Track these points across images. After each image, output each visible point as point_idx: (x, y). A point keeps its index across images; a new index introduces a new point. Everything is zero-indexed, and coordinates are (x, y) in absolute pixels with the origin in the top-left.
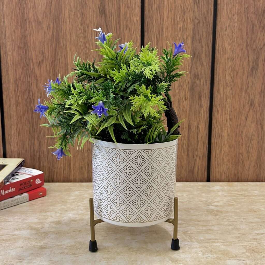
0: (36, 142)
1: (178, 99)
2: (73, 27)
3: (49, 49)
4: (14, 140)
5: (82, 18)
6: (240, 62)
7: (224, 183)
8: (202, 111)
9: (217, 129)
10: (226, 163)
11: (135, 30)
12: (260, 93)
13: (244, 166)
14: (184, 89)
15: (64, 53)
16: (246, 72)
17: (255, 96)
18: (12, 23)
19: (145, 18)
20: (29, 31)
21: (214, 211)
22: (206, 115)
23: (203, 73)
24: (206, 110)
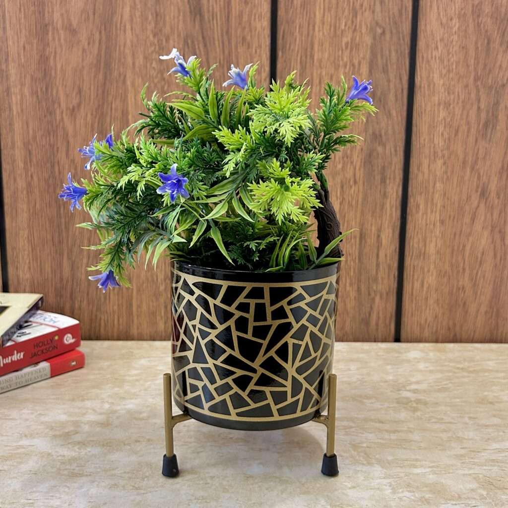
0: (66, 264)
1: (342, 182)
2: (138, 40)
3: (92, 82)
4: (23, 258)
5: (156, 23)
6: (463, 110)
7: (427, 345)
8: (388, 205)
9: (416, 240)
10: (432, 308)
11: (260, 46)
12: (500, 172)
13: (467, 312)
14: (352, 163)
15: (120, 92)
16: (472, 130)
17: (490, 176)
18: (20, 32)
19: (279, 23)
20: (54, 47)
21: (411, 401)
22: (394, 213)
23: (390, 132)
24: (395, 203)
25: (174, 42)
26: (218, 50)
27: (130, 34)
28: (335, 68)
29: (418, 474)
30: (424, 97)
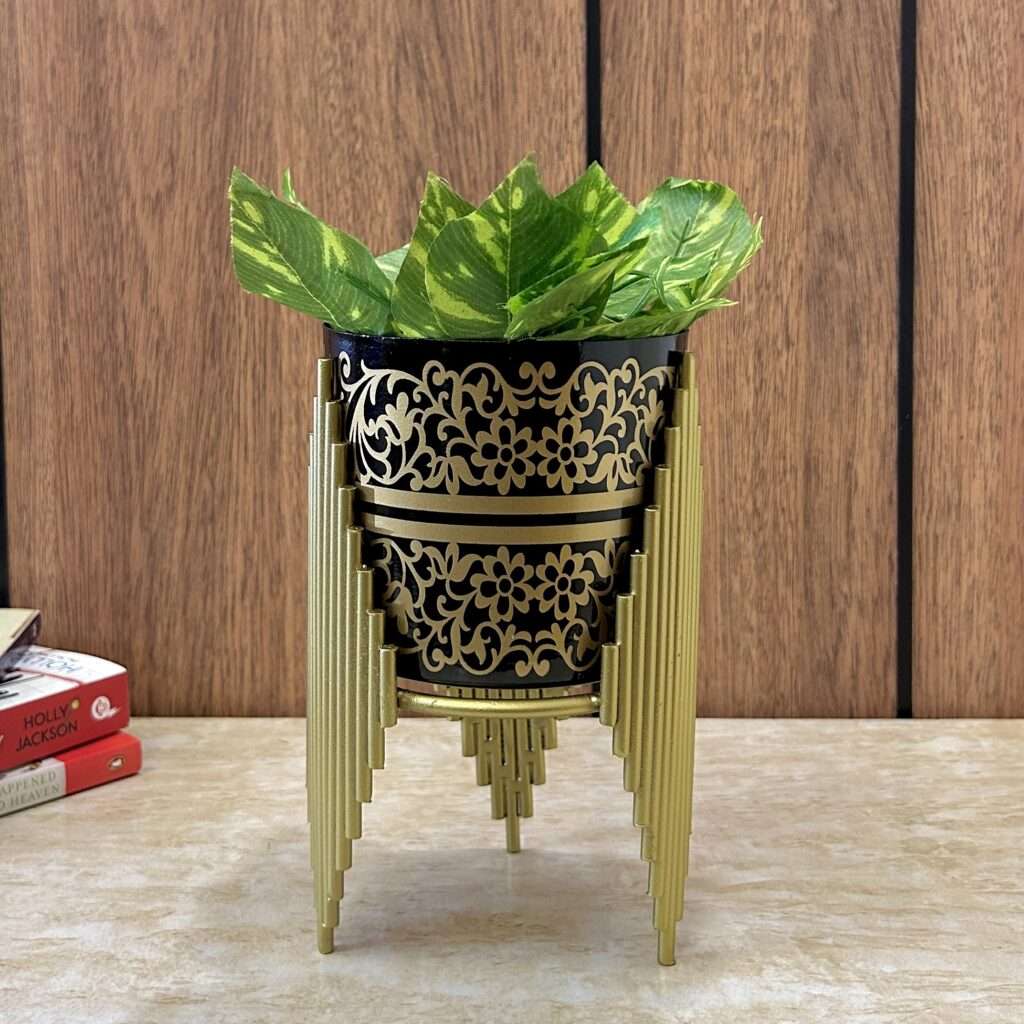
0: (137, 538)
1: (756, 343)
2: (297, 47)
3: (199, 139)
4: (42, 529)
5: (336, 12)
8: (867, 396)
9: (936, 475)
10: (983, 633)
11: (563, 51)
14: (779, 298)
20: (117, 65)
21: (938, 847)
22: (882, 415)
23: (864, 227)
24: (883, 388)
25: (376, 47)
27: (281, 34)
28: (732, 92)
29: (955, 1005)
30: (939, 149)
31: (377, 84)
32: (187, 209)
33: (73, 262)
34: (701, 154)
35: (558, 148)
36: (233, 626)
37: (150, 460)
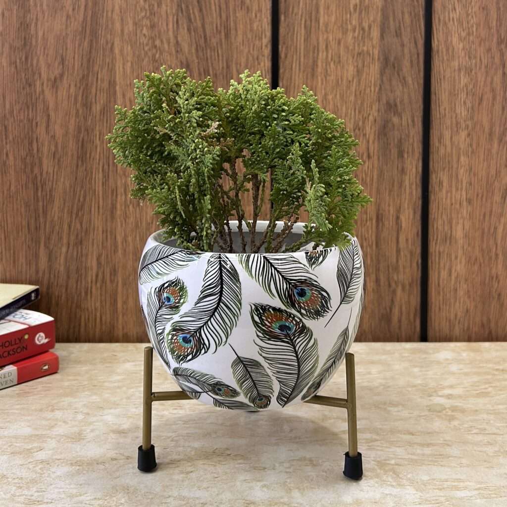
2: (127, 5)
3: (77, 50)
6: (486, 76)
7: (459, 344)
8: (407, 183)
9: (440, 222)
10: (462, 300)
11: (260, 10)
13: (502, 305)
14: (365, 135)
15: (107, 60)
16: (498, 98)
20: (35, 13)
22: (414, 193)
23: (406, 101)
24: (414, 180)
25: (167, 6)
26: (214, 15)
28: (343, 34)
30: (443, 63)
31: (167, 25)
32: (70, 85)
33: (12, 112)
34: (327, 63)
35: (258, 59)
36: (91, 297)
37: (49, 213)
